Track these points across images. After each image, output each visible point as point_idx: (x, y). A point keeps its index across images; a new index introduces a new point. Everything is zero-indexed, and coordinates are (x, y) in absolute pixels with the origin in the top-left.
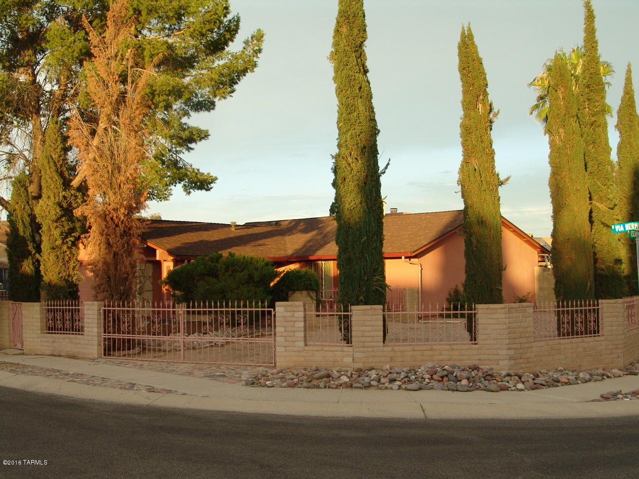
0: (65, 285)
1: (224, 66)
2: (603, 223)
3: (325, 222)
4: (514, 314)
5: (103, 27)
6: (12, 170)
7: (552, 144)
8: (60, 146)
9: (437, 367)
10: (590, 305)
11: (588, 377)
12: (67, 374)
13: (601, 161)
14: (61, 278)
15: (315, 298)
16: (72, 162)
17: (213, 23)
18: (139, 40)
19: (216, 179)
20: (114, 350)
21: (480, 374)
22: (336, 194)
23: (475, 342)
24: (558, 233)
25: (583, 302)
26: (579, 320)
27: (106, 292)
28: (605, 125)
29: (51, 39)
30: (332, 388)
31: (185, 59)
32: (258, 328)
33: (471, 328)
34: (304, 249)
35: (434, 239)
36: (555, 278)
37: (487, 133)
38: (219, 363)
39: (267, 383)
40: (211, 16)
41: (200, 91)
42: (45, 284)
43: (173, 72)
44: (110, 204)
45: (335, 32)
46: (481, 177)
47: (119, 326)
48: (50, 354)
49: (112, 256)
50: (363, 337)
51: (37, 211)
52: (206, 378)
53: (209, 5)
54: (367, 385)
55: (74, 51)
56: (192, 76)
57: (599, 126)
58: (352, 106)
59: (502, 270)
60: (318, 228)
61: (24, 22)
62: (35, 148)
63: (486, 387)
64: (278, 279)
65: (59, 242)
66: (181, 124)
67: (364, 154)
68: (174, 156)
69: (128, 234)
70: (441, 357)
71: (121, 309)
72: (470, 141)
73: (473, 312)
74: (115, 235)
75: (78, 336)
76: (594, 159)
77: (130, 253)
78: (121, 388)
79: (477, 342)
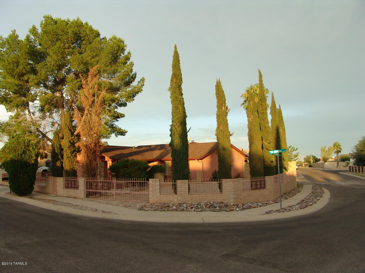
0: (72, 171)
1: (131, 90)
2: (266, 149)
3: (167, 146)
4: (236, 182)
5: (87, 77)
6: (53, 128)
7: (249, 120)
8: (70, 120)
9: (208, 203)
10: (262, 178)
11: (261, 204)
12: (73, 205)
13: (266, 126)
14: (71, 168)
15: (164, 175)
16: (74, 125)
17: (127, 75)
18: (100, 81)
19: (127, 132)
20: (90, 195)
21: (223, 205)
22: (171, 139)
25: (260, 177)
26: (258, 184)
27: (87, 174)
28: (267, 114)
29: (68, 81)
30: (170, 211)
31: (116, 88)
32: (143, 187)
33: (220, 186)
34: (160, 156)
35: (207, 153)
36: (250, 169)
37: (226, 117)
38: (128, 201)
39: (146, 209)
40: (126, 73)
41: (122, 99)
42: (65, 170)
43: (112, 92)
44: (88, 142)
46: (224, 133)
47: (92, 186)
48: (66, 196)
49: (89, 161)
50: (181, 191)
51: (62, 144)
52: (124, 207)
54: (183, 210)
55: (77, 86)
56: (119, 94)
57: (265, 114)
58: (177, 107)
59: (231, 167)
60: (165, 148)
61: (59, 76)
62: (62, 120)
63: (226, 210)
64: (150, 168)
65: (70, 155)
66: (114, 111)
67: (181, 125)
68: (112, 123)
69: (95, 153)
70: (209, 199)
71: (92, 180)
72: (220, 120)
73: (221, 182)
74: (90, 153)
75: (76, 190)
76: (263, 125)
77: (95, 160)
78: (92, 211)
79: (222, 193)
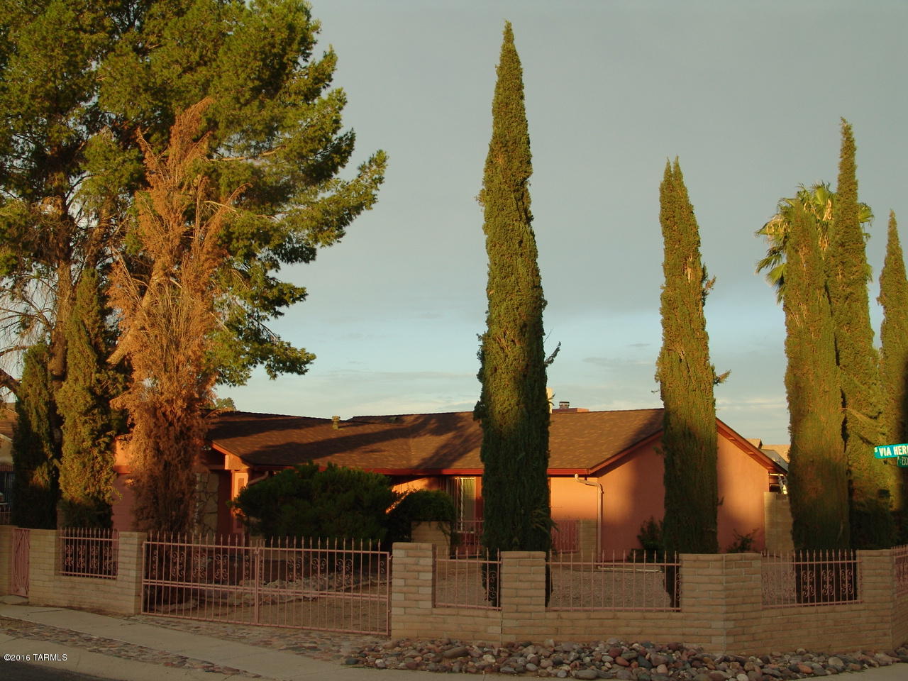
0: (94, 505)
1: (331, 201)
2: (862, 438)
3: (466, 420)
4: (734, 569)
5: (166, 143)
6: (26, 337)
7: (790, 324)
8: (96, 308)
9: (622, 645)
10: (843, 558)
11: (841, 664)
12: (90, 640)
13: (859, 349)
14: (89, 494)
15: (450, 532)
16: (111, 327)
17: (317, 142)
18: (213, 162)
19: (314, 357)
20: (159, 603)
21: (685, 657)
22: (483, 390)
23: (677, 609)
24: (797, 453)
25: (833, 554)
26: (828, 579)
27: (150, 519)
28: (865, 299)
29: (91, 158)
30: (470, 672)
31: (276, 189)
32: (366, 573)
33: (672, 583)
34: (435, 459)
35: (619, 451)
36: (793, 516)
37: (698, 310)
38: (309, 628)
39: (378, 661)
40: (314, 132)
41: (295, 233)
42: (65, 503)
43: (259, 206)
44: (162, 394)
45: (487, 163)
46: (689, 371)
47: (167, 567)
48: (66, 605)
49: (161, 468)
50: (517, 597)
51: (59, 397)
52: (289, 651)
53: (313, 117)
54: (521, 669)
55: (123, 175)
56: (285, 213)
57: (857, 300)
58: (509, 267)
59: (717, 505)
60: (456, 429)
61: (56, 135)
62: (60, 308)
63: (693, 677)
64: (398, 503)
65: (88, 444)
66: (266, 280)
67: (524, 336)
68: (256, 323)
69: (186, 437)
70: (629, 629)
71: (171, 544)
72: (674, 321)
73: (675, 564)
74: (168, 437)
75: (107, 581)
76: (849, 346)
77: (187, 464)
78: (167, 664)
79: (679, 609)
